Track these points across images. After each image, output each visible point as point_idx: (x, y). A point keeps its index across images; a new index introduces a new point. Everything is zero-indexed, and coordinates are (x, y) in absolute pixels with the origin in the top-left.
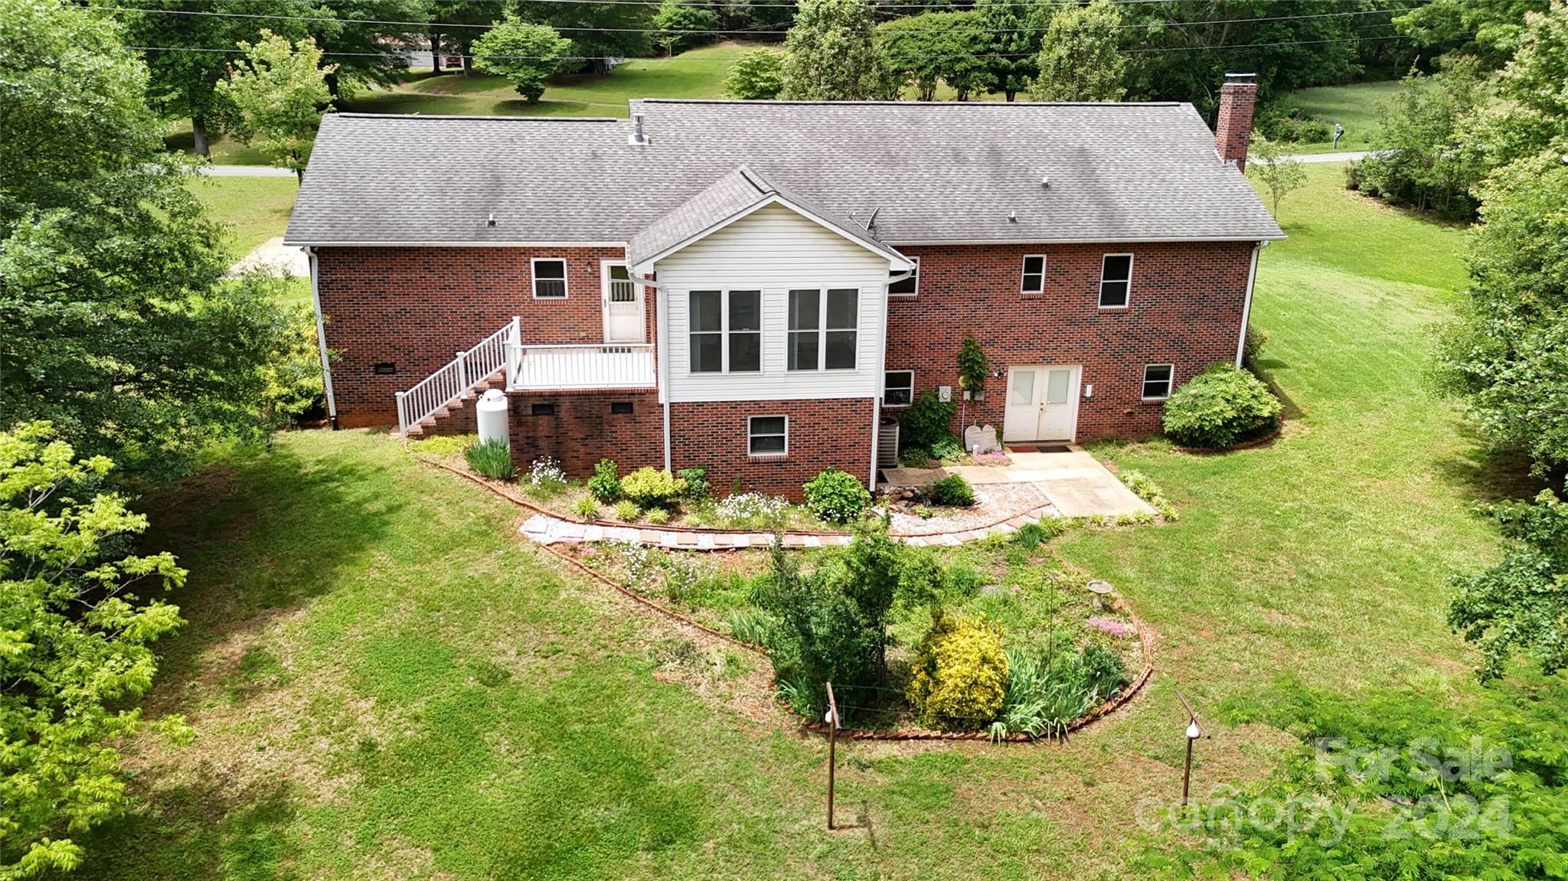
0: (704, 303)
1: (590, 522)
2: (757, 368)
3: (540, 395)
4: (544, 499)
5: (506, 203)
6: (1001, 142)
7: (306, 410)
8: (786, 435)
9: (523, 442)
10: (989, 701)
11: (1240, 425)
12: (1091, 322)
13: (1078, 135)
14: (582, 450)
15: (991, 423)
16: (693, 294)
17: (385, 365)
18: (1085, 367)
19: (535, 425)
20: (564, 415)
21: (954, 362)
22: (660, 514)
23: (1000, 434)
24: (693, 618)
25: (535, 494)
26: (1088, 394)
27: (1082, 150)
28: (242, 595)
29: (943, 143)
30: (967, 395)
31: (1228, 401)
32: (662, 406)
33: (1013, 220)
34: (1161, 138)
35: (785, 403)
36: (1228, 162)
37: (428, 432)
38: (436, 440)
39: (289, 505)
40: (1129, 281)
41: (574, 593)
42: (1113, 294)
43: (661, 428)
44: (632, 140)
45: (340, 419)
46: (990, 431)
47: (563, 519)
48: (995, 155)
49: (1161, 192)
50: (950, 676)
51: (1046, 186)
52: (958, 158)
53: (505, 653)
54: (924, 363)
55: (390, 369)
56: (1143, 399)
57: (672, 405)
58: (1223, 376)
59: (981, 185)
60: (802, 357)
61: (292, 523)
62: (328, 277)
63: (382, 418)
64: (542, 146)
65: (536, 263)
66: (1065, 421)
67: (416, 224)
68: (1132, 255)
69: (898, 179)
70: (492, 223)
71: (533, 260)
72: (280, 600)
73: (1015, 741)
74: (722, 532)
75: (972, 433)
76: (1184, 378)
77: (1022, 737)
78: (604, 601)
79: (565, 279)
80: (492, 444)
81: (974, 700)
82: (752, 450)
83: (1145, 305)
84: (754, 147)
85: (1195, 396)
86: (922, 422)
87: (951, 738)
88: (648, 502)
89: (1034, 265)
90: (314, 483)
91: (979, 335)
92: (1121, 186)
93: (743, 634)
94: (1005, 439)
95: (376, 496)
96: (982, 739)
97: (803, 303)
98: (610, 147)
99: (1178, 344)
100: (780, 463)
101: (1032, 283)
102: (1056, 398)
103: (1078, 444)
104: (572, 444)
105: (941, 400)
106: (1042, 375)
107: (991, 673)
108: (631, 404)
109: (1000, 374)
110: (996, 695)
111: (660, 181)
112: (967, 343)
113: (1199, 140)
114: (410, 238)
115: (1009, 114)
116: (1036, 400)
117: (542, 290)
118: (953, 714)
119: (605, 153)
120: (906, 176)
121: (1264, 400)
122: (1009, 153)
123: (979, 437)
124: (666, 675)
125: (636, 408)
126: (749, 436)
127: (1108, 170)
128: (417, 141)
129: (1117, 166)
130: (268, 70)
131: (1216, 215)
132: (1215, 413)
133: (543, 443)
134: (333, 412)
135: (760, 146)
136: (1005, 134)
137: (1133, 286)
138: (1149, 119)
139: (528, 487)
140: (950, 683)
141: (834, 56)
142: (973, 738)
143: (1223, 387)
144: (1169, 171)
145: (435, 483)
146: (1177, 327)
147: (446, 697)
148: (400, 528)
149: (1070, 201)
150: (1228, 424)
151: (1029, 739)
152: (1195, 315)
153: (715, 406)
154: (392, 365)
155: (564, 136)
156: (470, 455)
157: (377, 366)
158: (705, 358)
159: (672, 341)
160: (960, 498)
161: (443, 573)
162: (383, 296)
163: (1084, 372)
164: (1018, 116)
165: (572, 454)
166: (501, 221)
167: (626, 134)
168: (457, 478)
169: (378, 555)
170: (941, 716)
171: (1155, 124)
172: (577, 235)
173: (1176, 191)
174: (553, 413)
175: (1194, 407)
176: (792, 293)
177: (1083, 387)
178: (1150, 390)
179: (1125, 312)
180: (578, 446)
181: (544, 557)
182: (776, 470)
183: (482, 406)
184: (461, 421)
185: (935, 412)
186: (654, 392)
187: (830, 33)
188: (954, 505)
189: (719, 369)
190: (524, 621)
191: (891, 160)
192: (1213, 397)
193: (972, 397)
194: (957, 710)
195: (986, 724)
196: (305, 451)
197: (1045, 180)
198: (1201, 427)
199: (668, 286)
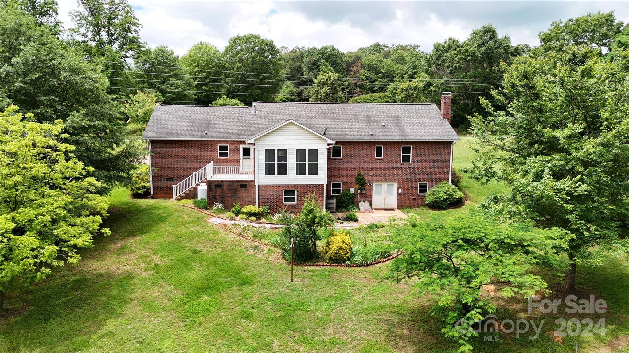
0: (270, 153)
1: (231, 220)
2: (286, 174)
3: (217, 181)
4: (217, 214)
5: (211, 128)
6: (370, 114)
7: (143, 192)
8: (296, 196)
9: (211, 197)
10: (345, 254)
11: (450, 201)
12: (399, 168)
13: (396, 112)
14: (230, 200)
15: (368, 201)
16: (266, 150)
17: (170, 178)
18: (398, 182)
19: (215, 191)
20: (225, 188)
21: (354, 179)
22: (254, 218)
23: (371, 205)
24: (260, 242)
25: (214, 212)
26: (400, 192)
27: (397, 116)
28: (121, 234)
29: (352, 114)
30: (359, 191)
31: (445, 193)
32: (256, 186)
33: (372, 135)
34: (424, 113)
35: (295, 185)
36: (445, 120)
37: (182, 198)
38: (185, 201)
39: (137, 215)
40: (411, 155)
41: (223, 235)
42: (406, 159)
43: (255, 193)
44: (252, 112)
45: (154, 196)
46: (367, 203)
47: (222, 219)
48: (368, 117)
49: (421, 128)
50: (333, 247)
51: (384, 126)
52: (356, 118)
53: (200, 247)
54: (345, 180)
55: (171, 180)
56: (419, 194)
57: (259, 185)
58: (444, 185)
59: (363, 125)
60: (301, 170)
61: (138, 219)
62: (154, 150)
63: (168, 195)
64: (224, 114)
65: (219, 146)
66: (393, 201)
67: (183, 134)
68: (411, 146)
69: (336, 123)
70: (206, 134)
71: (219, 145)
72: (132, 234)
73: (353, 266)
74: (273, 224)
75: (361, 204)
76: (431, 186)
77: (355, 265)
78: (232, 237)
79: (228, 151)
80: (202, 199)
81: (340, 253)
82: (285, 202)
83: (417, 162)
84: (291, 114)
85: (434, 191)
86: (344, 200)
87: (334, 266)
88: (250, 214)
89: (379, 149)
90: (145, 210)
91: (362, 171)
92: (408, 126)
93: (274, 244)
94: (373, 206)
95: (164, 213)
96: (343, 266)
97: (301, 153)
98: (245, 114)
99: (429, 175)
100: (294, 205)
101: (379, 155)
102: (390, 193)
103: (398, 209)
104: (227, 198)
105: (351, 192)
106: (384, 186)
107: (346, 246)
108: (246, 185)
109: (370, 184)
110: (347, 253)
111: (260, 123)
112: (358, 174)
113: (436, 114)
114: (180, 137)
115: (374, 107)
116: (383, 194)
117: (221, 155)
118: (334, 257)
119: (243, 116)
120: (339, 123)
121: (457, 193)
122: (373, 117)
123: (364, 205)
124: (249, 253)
125: (247, 186)
126: (284, 196)
127: (404, 121)
128: (185, 112)
129: (408, 121)
130: (138, 103)
131: (439, 134)
132: (441, 196)
133: (218, 197)
134: (152, 193)
135: (293, 114)
136: (372, 112)
137: (412, 156)
138: (420, 108)
139: (212, 211)
140: (333, 248)
141: (325, 96)
142: (340, 266)
143: (444, 188)
144: (425, 122)
145: (183, 210)
146: (428, 170)
147: (181, 256)
148: (171, 220)
149: (391, 130)
150: (445, 200)
151: (357, 266)
152: (434, 166)
153: (273, 186)
154: (172, 178)
155: (231, 111)
156: (195, 203)
157: (167, 179)
158: (270, 170)
159: (259, 165)
160: (353, 219)
161: (183, 230)
162: (171, 156)
163: (398, 184)
164: (377, 107)
165: (226, 201)
166: (209, 133)
167: (251, 111)
168: (190, 209)
169: (163, 225)
170: (331, 258)
171: (422, 109)
172: (232, 137)
173: (426, 127)
174: (221, 187)
175: (433, 195)
176: (297, 150)
177: (398, 189)
178: (421, 191)
179: (410, 165)
180: (229, 199)
181: (215, 227)
182: (293, 207)
183: (199, 188)
184: (192, 195)
185: (348, 196)
186: (253, 181)
187: (324, 89)
188: (352, 221)
189: (274, 174)
190: (207, 240)
191: (335, 118)
192: (440, 192)
193: (361, 192)
194: (335, 257)
195: (344, 261)
196: (143, 204)
197: (383, 124)
198: (436, 201)
199: (258, 147)
